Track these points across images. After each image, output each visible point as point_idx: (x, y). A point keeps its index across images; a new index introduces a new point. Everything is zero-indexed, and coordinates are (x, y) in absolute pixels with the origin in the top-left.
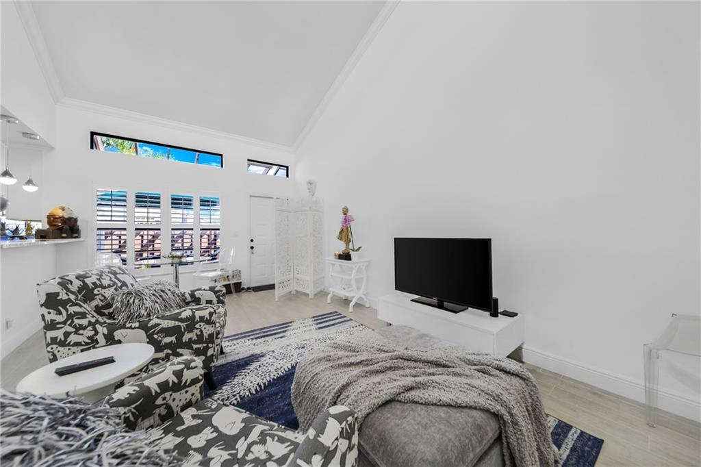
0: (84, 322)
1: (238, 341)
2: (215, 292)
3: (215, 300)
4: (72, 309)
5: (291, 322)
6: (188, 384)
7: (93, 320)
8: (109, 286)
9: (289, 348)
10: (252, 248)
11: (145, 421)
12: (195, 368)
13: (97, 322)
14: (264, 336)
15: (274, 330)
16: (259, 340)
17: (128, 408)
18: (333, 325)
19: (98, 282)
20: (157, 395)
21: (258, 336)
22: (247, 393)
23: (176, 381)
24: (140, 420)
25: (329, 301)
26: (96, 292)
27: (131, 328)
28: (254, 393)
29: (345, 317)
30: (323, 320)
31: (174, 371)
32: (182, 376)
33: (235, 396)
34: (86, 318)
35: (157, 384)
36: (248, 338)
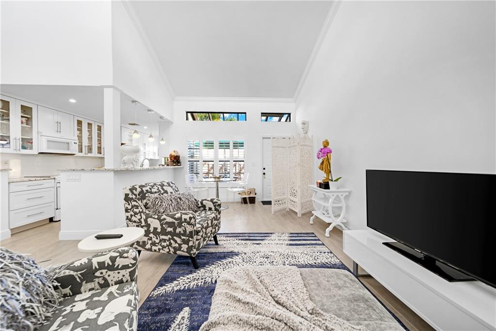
0: (137, 211)
1: (231, 238)
2: (213, 203)
3: (213, 208)
4: (135, 203)
5: (271, 234)
6: (119, 267)
7: (141, 210)
8: (156, 192)
9: (257, 254)
10: (264, 174)
11: (88, 284)
12: (126, 258)
13: (142, 212)
14: (247, 240)
15: (256, 236)
16: (243, 241)
17: (76, 273)
18: (304, 245)
19: (149, 190)
20: (96, 270)
21: (244, 238)
22: (210, 281)
23: (111, 264)
24: (84, 282)
25: (311, 222)
26: (147, 195)
27: (154, 218)
28: (214, 282)
29: (319, 240)
30: (297, 238)
31: (111, 257)
32: (115, 261)
33: (202, 279)
34: (138, 208)
35: (98, 262)
36: (237, 238)
